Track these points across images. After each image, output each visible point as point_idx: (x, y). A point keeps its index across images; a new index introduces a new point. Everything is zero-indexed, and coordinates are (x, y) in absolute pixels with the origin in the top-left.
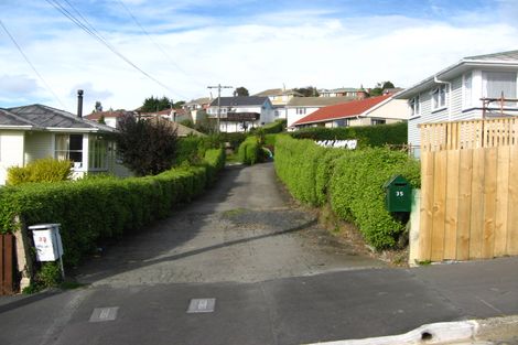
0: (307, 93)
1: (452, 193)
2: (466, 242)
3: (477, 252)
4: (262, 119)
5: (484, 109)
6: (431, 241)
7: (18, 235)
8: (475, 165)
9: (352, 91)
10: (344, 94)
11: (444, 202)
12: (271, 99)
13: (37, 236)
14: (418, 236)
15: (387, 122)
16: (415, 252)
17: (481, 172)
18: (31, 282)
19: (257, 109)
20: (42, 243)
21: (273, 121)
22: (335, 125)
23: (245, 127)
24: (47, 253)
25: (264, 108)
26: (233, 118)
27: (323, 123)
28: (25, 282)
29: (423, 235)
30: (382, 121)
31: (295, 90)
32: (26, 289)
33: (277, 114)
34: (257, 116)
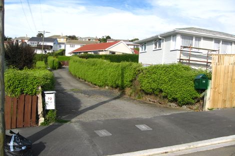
0: (72, 38)
1: (221, 82)
2: (224, 101)
3: (228, 105)
4: (53, 49)
5: (181, 50)
6: (214, 101)
7: (40, 96)
8: (229, 72)
9: (93, 39)
10: (89, 40)
11: (219, 85)
12: (58, 39)
13: (47, 96)
14: (209, 99)
15: (116, 54)
16: (208, 105)
17: (231, 74)
18: (45, 120)
19: (51, 44)
20: (49, 100)
21: (59, 50)
22: (93, 53)
23: (46, 52)
24: (51, 106)
25: (54, 44)
26: (39, 47)
27: (87, 52)
28: (42, 120)
29: (211, 98)
30: (114, 53)
31: (66, 36)
32: (42, 123)
33: (60, 47)
34: (51, 47)
